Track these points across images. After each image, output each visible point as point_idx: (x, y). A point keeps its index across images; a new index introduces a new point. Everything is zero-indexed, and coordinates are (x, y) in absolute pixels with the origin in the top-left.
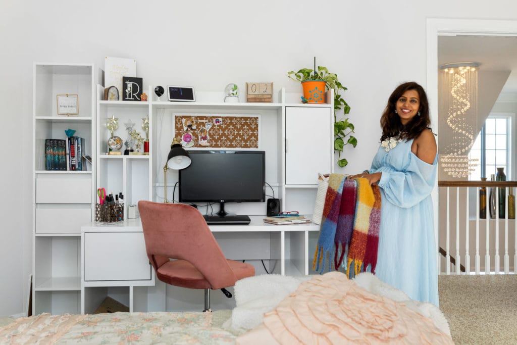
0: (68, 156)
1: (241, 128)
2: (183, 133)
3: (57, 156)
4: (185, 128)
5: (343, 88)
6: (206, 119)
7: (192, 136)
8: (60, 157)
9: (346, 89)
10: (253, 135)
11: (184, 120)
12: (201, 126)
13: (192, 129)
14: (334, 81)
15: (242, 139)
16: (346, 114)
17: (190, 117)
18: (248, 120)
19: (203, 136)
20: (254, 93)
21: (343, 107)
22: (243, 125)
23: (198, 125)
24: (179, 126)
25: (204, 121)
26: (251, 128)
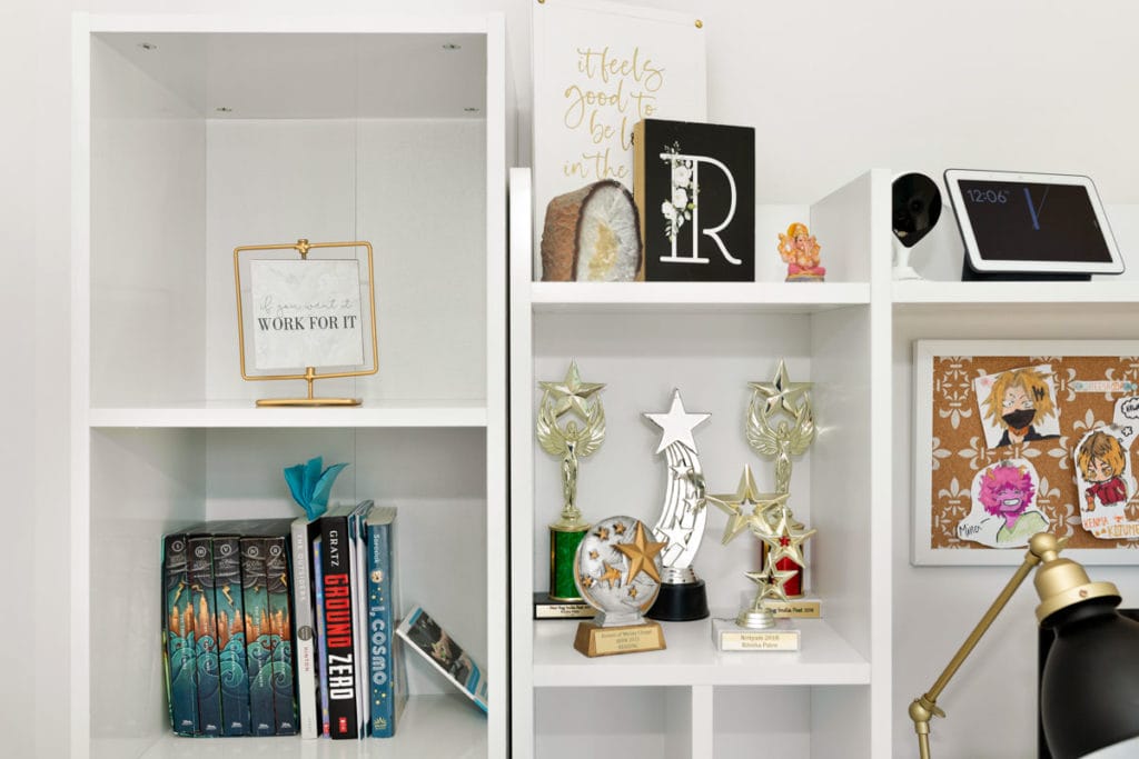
0: (305, 648)
2: (982, 464)
3: (234, 645)
4: (994, 434)
6: (1116, 376)
7: (1035, 479)
8: (257, 649)
11: (983, 386)
12: (1090, 415)
13: (1032, 437)
17: (1025, 362)
19: (1101, 477)
23: (1071, 411)
24: (955, 422)
25: (1106, 387)
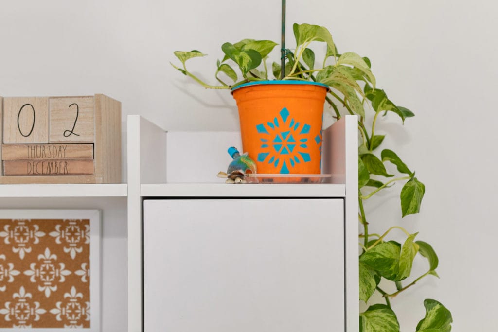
1: (31, 258)
5: (396, 109)
9: (409, 114)
10: (74, 280)
14: (362, 84)
15: (35, 298)
16: (408, 217)
18: (54, 230)
20: (28, 140)
21: (396, 184)
22: (39, 249)
26: (64, 258)
